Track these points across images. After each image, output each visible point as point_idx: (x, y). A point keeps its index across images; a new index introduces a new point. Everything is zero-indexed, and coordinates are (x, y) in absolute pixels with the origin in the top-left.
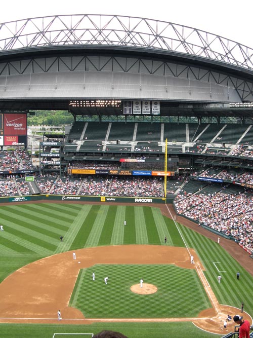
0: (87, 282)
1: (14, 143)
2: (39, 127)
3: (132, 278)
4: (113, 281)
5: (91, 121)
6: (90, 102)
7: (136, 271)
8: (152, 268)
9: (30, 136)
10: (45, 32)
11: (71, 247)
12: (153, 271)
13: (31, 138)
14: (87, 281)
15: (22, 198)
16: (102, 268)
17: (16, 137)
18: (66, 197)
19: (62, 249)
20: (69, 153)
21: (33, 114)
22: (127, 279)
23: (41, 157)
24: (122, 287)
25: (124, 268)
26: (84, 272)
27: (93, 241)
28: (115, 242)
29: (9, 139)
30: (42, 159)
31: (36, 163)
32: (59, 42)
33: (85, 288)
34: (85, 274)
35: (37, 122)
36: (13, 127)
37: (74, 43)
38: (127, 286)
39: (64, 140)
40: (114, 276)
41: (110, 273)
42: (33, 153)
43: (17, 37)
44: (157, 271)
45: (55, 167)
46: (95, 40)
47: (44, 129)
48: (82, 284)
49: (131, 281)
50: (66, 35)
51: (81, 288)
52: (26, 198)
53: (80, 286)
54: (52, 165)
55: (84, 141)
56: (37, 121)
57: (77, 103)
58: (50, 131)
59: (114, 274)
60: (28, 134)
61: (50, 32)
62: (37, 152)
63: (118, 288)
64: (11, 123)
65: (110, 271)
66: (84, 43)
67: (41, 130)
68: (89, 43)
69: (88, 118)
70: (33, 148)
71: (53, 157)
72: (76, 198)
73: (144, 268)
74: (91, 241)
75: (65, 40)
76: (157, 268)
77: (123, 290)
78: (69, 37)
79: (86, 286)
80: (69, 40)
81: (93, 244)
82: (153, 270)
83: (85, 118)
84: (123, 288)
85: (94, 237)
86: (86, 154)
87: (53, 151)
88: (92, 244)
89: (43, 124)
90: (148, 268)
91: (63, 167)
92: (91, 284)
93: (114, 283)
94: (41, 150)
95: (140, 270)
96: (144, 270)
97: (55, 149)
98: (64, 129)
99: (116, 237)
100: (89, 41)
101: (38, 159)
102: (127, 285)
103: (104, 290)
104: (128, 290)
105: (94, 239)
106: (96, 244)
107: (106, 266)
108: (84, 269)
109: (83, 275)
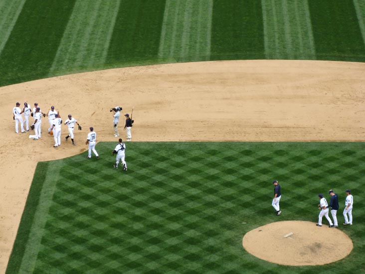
0: (67, 218)
3: (247, 198)
4: (174, 212)
7: (265, 171)
8: (331, 159)
12: (332, 172)
14: (67, 211)
22: (229, 205)
24: (210, 234)
25: (214, 159)
27: (84, 44)
28: (178, 47)
33: (60, 241)
34: (59, 185)
38: (228, 234)
40: (177, 191)
41: (158, 178)
44: (350, 171)
48: (48, 226)
49: (246, 212)
51: (44, 241)
53: (38, 232)
59: (177, 184)
63: (191, 241)
65: (160, 171)
73: (298, 159)
74: (77, 46)
76: (349, 159)
77: (211, 250)
79: (63, 233)
81: (85, 58)
82: (332, 165)
84: (211, 242)
85: (89, 29)
88: (80, 56)
90: (314, 159)
92: (81, 226)
93: (176, 219)
95: (281, 165)
96: (299, 165)
99: (181, 26)
102: (229, 227)
103: (135, 249)
104: (233, 250)
105: (87, 36)
106: (98, 57)
107: (140, 149)
108: (52, 163)
109: (50, 189)
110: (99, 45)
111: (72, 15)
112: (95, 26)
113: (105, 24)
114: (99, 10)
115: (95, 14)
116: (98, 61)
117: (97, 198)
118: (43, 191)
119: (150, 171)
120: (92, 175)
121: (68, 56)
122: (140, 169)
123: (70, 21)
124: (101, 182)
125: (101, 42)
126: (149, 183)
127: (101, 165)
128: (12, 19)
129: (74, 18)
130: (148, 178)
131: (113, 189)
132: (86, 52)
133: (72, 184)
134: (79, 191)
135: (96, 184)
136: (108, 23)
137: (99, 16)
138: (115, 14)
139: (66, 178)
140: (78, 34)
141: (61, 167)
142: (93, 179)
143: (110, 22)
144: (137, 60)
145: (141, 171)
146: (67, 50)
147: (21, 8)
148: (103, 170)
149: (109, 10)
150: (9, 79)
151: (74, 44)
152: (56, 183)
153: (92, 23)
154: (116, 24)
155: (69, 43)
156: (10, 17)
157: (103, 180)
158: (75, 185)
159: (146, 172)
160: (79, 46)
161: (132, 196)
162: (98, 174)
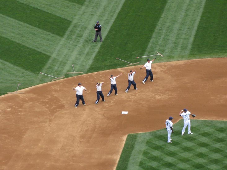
11: (96, 60)
16: (205, 134)
19: (63, 64)
26: (140, 147)
27: (172, 39)
34: (145, 153)
81: (173, 50)
85: (177, 26)
88: (168, 49)
105: (175, 31)
106: (183, 49)
107: (216, 126)
108: (140, 135)
109: (137, 157)
110: (185, 39)
111: (163, 14)
112: (182, 24)
113: (191, 22)
114: (186, 11)
115: (183, 13)
116: (183, 52)
117: (178, 165)
118: (131, 158)
119: (224, 145)
120: (174, 147)
121: (158, 47)
122: (216, 143)
123: (161, 19)
124: (181, 153)
125: (187, 37)
126: (222, 155)
127: (182, 138)
128: (112, 16)
129: (165, 17)
130: (222, 151)
131: (191, 159)
132: (173, 45)
133: (156, 153)
134: (162, 159)
135: (177, 154)
136: (194, 21)
137: (186, 15)
138: (200, 14)
139: (151, 148)
140: (168, 30)
141: (148, 139)
142: (175, 150)
143: (195, 20)
144: (217, 53)
145: (216, 145)
146: (157, 42)
147: (120, 7)
148: (183, 143)
149: (195, 11)
150: (107, 64)
151: (164, 38)
152: (142, 152)
153: (180, 20)
154: (200, 22)
155: (159, 37)
156: (111, 14)
157: (182, 151)
158: (159, 154)
159: (221, 146)
160: (167, 39)
161: (207, 165)
162: (179, 145)
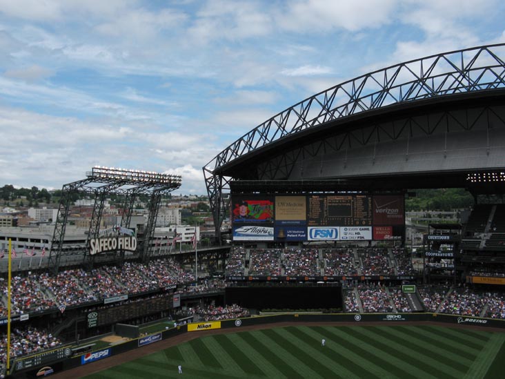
1: (387, 237)
2: (422, 213)
5: (501, 202)
6: (499, 175)
9: (409, 226)
10: (426, 79)
13: (410, 229)
15: (398, 316)
17: (389, 229)
18: (464, 319)
20: (468, 251)
21: (413, 195)
23: (426, 257)
29: (379, 230)
30: (426, 259)
31: (418, 265)
32: (446, 91)
35: (418, 206)
36: (385, 214)
37: (469, 90)
39: (460, 232)
42: (414, 250)
43: (388, 90)
45: (446, 272)
46: (501, 82)
47: (429, 216)
50: (457, 79)
52: (403, 316)
54: (442, 270)
55: (490, 234)
56: (419, 204)
57: (477, 176)
58: (438, 219)
60: (406, 223)
61: (433, 77)
62: (419, 250)
64: (383, 208)
66: (484, 87)
67: (424, 217)
68: (492, 87)
69: (496, 198)
70: (413, 244)
71: (444, 258)
72: (480, 321)
75: (455, 86)
78: (460, 82)
80: (460, 86)
83: (491, 199)
86: (495, 254)
87: (443, 248)
89: (428, 208)
91: (459, 272)
94: (426, 246)
97: (445, 246)
98: (458, 216)
100: (491, 84)
101: (421, 260)
